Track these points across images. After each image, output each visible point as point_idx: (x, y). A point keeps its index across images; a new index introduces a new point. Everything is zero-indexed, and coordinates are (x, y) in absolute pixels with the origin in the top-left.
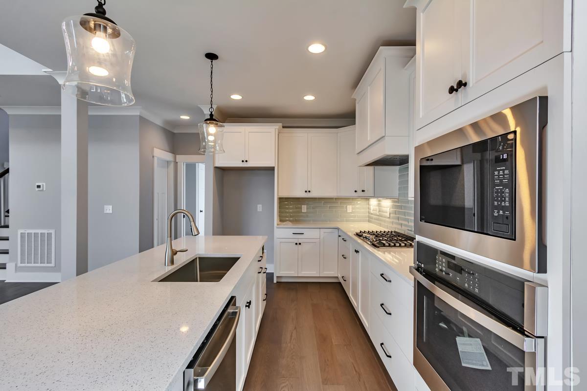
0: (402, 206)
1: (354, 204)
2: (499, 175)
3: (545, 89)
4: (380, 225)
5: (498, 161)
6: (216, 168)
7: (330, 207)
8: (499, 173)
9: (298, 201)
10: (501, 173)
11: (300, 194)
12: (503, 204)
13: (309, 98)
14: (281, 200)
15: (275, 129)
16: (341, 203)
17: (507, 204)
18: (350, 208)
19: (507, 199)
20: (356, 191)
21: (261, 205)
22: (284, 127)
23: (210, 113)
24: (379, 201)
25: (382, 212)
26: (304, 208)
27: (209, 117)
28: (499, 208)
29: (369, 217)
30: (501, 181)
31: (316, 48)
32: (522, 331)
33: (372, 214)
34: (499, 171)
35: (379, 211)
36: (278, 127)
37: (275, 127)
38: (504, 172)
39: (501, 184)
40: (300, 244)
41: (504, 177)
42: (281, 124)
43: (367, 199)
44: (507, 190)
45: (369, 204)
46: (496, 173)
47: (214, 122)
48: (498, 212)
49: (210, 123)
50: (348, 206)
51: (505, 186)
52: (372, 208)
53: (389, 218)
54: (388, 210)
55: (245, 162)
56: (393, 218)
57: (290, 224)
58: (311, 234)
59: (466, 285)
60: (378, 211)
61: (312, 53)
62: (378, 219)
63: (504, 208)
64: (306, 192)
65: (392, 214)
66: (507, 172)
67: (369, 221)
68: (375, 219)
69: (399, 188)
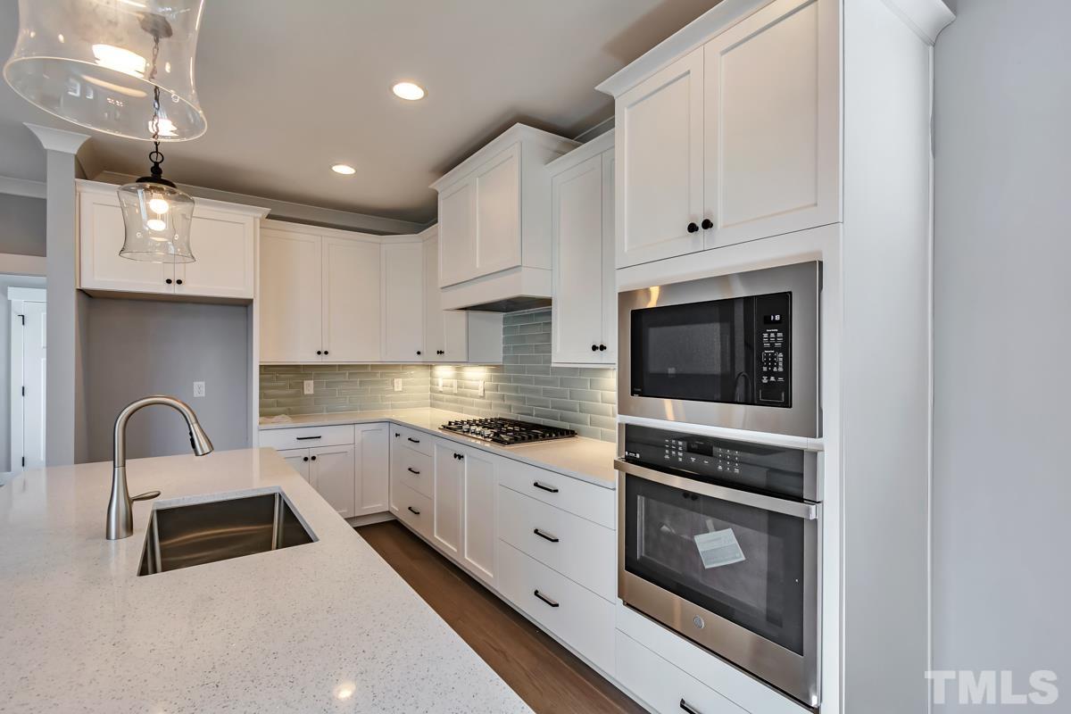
0: (510, 377)
1: (406, 377)
2: (769, 338)
3: (820, 253)
4: (461, 411)
5: (768, 322)
6: (81, 291)
7: (361, 382)
8: (769, 335)
9: (299, 372)
10: (772, 335)
11: (307, 357)
12: (775, 369)
13: (344, 170)
14: (264, 369)
15: (255, 218)
16: (382, 374)
17: (781, 369)
18: (399, 384)
19: (781, 364)
20: (419, 353)
21: (203, 383)
22: (270, 217)
23: (153, 164)
24: (459, 369)
25: (466, 388)
26: (309, 387)
27: (149, 174)
28: (769, 374)
29: (432, 398)
30: (772, 345)
31: (408, 91)
32: (800, 499)
33: (441, 392)
34: (769, 333)
35: (459, 387)
36: (260, 215)
37: (256, 215)
38: (776, 335)
39: (772, 347)
40: (314, 458)
41: (776, 340)
42: (267, 210)
43: (430, 366)
44: (781, 355)
45: (431, 376)
46: (766, 335)
47: (165, 187)
48: (769, 378)
49: (151, 187)
50: (396, 380)
51: (778, 350)
52: (441, 382)
53: (483, 397)
54: (481, 384)
55: (174, 284)
56: (491, 397)
57: (286, 421)
58: (335, 437)
59: (720, 468)
60: (455, 386)
61: (398, 97)
62: (456, 401)
63: (777, 375)
64: (319, 353)
65: (488, 390)
66: (780, 335)
67: (432, 405)
68: (447, 401)
69: (504, 347)
